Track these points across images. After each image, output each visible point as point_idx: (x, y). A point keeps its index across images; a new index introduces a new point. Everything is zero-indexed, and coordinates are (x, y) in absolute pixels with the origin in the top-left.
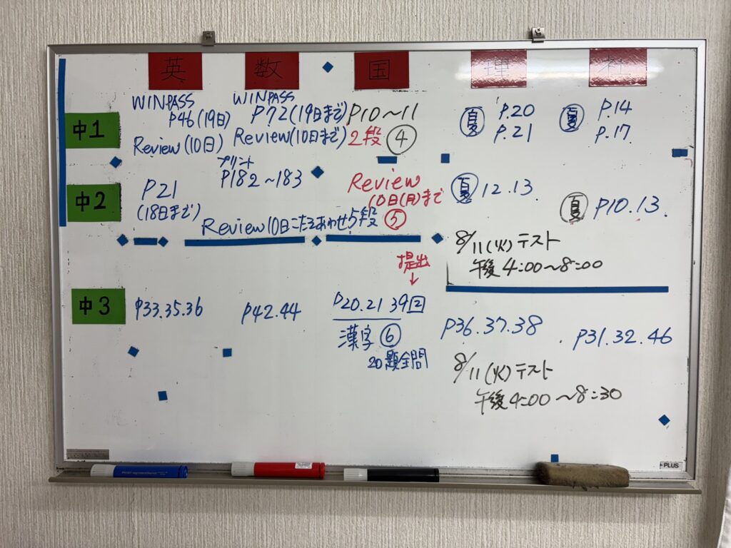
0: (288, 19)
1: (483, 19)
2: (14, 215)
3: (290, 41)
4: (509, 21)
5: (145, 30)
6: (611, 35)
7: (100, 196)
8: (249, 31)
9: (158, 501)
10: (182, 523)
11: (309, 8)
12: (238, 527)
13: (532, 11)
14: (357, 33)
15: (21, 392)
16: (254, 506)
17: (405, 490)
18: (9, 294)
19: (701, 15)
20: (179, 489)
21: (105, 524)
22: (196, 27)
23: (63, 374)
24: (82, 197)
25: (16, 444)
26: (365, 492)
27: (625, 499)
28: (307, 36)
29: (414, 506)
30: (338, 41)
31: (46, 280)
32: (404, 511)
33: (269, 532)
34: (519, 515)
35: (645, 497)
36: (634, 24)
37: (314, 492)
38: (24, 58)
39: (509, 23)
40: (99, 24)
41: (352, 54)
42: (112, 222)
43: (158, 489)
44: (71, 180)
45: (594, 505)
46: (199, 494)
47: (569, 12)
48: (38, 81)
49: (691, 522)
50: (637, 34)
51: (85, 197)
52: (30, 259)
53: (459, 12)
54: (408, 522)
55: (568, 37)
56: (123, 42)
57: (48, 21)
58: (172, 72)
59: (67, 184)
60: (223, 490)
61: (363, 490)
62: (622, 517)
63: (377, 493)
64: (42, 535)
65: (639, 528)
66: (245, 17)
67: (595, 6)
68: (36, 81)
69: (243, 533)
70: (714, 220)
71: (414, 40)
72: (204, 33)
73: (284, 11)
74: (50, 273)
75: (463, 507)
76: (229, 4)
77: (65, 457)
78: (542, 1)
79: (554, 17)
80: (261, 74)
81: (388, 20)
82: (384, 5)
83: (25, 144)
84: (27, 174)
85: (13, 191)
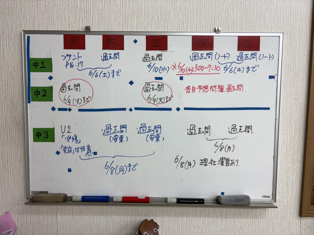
0: (120, 22)
1: (197, 23)
2: (9, 98)
3: (121, 31)
4: (207, 24)
5: (62, 25)
6: (246, 31)
7: (44, 91)
8: (104, 26)
9: (68, 211)
10: (77, 220)
11: (128, 18)
13: (216, 21)
14: (147, 28)
15: (12, 168)
16: (106, 213)
17: (165, 207)
18: (7, 130)
19: (282, 23)
20: (76, 206)
21: (46, 220)
22: (83, 24)
23: (30, 162)
24: (37, 92)
25: (10, 189)
27: (249, 209)
28: (127, 28)
29: (168, 212)
30: (139, 31)
31: (22, 124)
32: (164, 213)
33: (111, 223)
34: (209, 216)
35: (257, 209)
36: (256, 26)
37: (129, 207)
38: (12, 35)
40: (43, 22)
41: (145, 37)
42: (49, 102)
43: (68, 206)
45: (237, 212)
46: (84, 208)
47: (230, 21)
48: (18, 45)
49: (274, 218)
50: (256, 30)
51: (38, 92)
52: (16, 116)
53: (188, 20)
54: (166, 219)
55: (230, 31)
56: (53, 30)
57: (22, 20)
58: (73, 42)
59: (31, 86)
60: (94, 207)
61: (148, 206)
62: (248, 216)
64: (21, 225)
65: (254, 221)
66: (102, 20)
67: (240, 19)
68: (17, 45)
69: (101, 223)
70: (284, 103)
71: (169, 31)
72: (86, 27)
73: (118, 18)
74: (24, 121)
75: (187, 213)
76: (96, 15)
77: (31, 194)
78: (220, 17)
79: (224, 23)
80: (109, 44)
81: (159, 23)
82: (158, 17)
83: (13, 70)
84: (14, 82)
85: (9, 89)
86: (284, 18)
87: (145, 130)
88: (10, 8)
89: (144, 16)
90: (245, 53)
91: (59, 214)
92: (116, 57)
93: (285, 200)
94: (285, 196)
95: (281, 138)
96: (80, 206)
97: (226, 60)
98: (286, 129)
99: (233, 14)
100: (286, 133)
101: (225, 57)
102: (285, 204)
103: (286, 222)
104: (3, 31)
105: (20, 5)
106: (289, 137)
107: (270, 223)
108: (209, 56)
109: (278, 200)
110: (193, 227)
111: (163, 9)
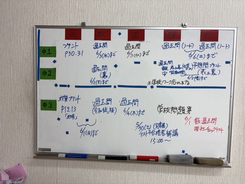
0: (108, 19)
1: (168, 20)
2: (24, 77)
3: (108, 26)
4: (176, 20)
5: (64, 21)
6: (207, 26)
7: (50, 72)
8: (96, 22)
9: (65, 164)
10: (72, 171)
11: (114, 16)
12: (89, 173)
13: (183, 18)
14: (129, 23)
15: (25, 130)
16: (94, 167)
17: (140, 164)
18: (22, 101)
19: (236, 20)
20: (72, 161)
21: (49, 171)
22: (80, 21)
23: (38, 125)
24: (44, 72)
25: (23, 146)
26: (128, 164)
27: (208, 168)
28: (114, 24)
30: (123, 26)
31: (33, 97)
32: (140, 169)
33: (98, 175)
34: (175, 172)
35: (214, 168)
36: (215, 22)
37: (112, 163)
38: (27, 29)
39: (176, 21)
40: (50, 19)
41: (127, 30)
42: (53, 80)
43: (65, 161)
44: (41, 67)
45: (198, 170)
46: (78, 163)
47: (194, 18)
49: (228, 176)
50: (216, 25)
52: (28, 90)
53: (161, 18)
54: (141, 173)
55: (194, 26)
56: (57, 25)
57: (35, 18)
58: (72, 34)
59: (40, 68)
60: (85, 162)
61: (127, 163)
62: (207, 174)
63: (131, 164)
64: (30, 174)
65: (212, 177)
66: (95, 18)
67: (203, 16)
68: (31, 36)
69: (91, 175)
70: (238, 83)
71: (146, 26)
72: (82, 23)
73: (107, 16)
74: (34, 95)
75: (158, 169)
76: (90, 14)
77: (38, 150)
78: (186, 15)
79: (190, 20)
80: (99, 36)
81: (138, 19)
82: (137, 15)
83: (27, 55)
84: (28, 65)
85: (23, 69)
86: (238, 16)
87: (126, 103)
88: (26, 9)
89: (127, 14)
90: (206, 43)
91: (59, 166)
92: (104, 46)
93: (237, 161)
94: (237, 158)
95: (235, 112)
96: (74, 160)
97: (191, 49)
98: (239, 104)
99: (197, 12)
100: (239, 108)
101: (190, 46)
102: (237, 164)
103: (238, 180)
104: (20, 26)
105: (33, 6)
106: (241, 111)
107: (225, 180)
108: (177, 46)
109: (231, 162)
110: (162, 181)
111: (141, 9)
